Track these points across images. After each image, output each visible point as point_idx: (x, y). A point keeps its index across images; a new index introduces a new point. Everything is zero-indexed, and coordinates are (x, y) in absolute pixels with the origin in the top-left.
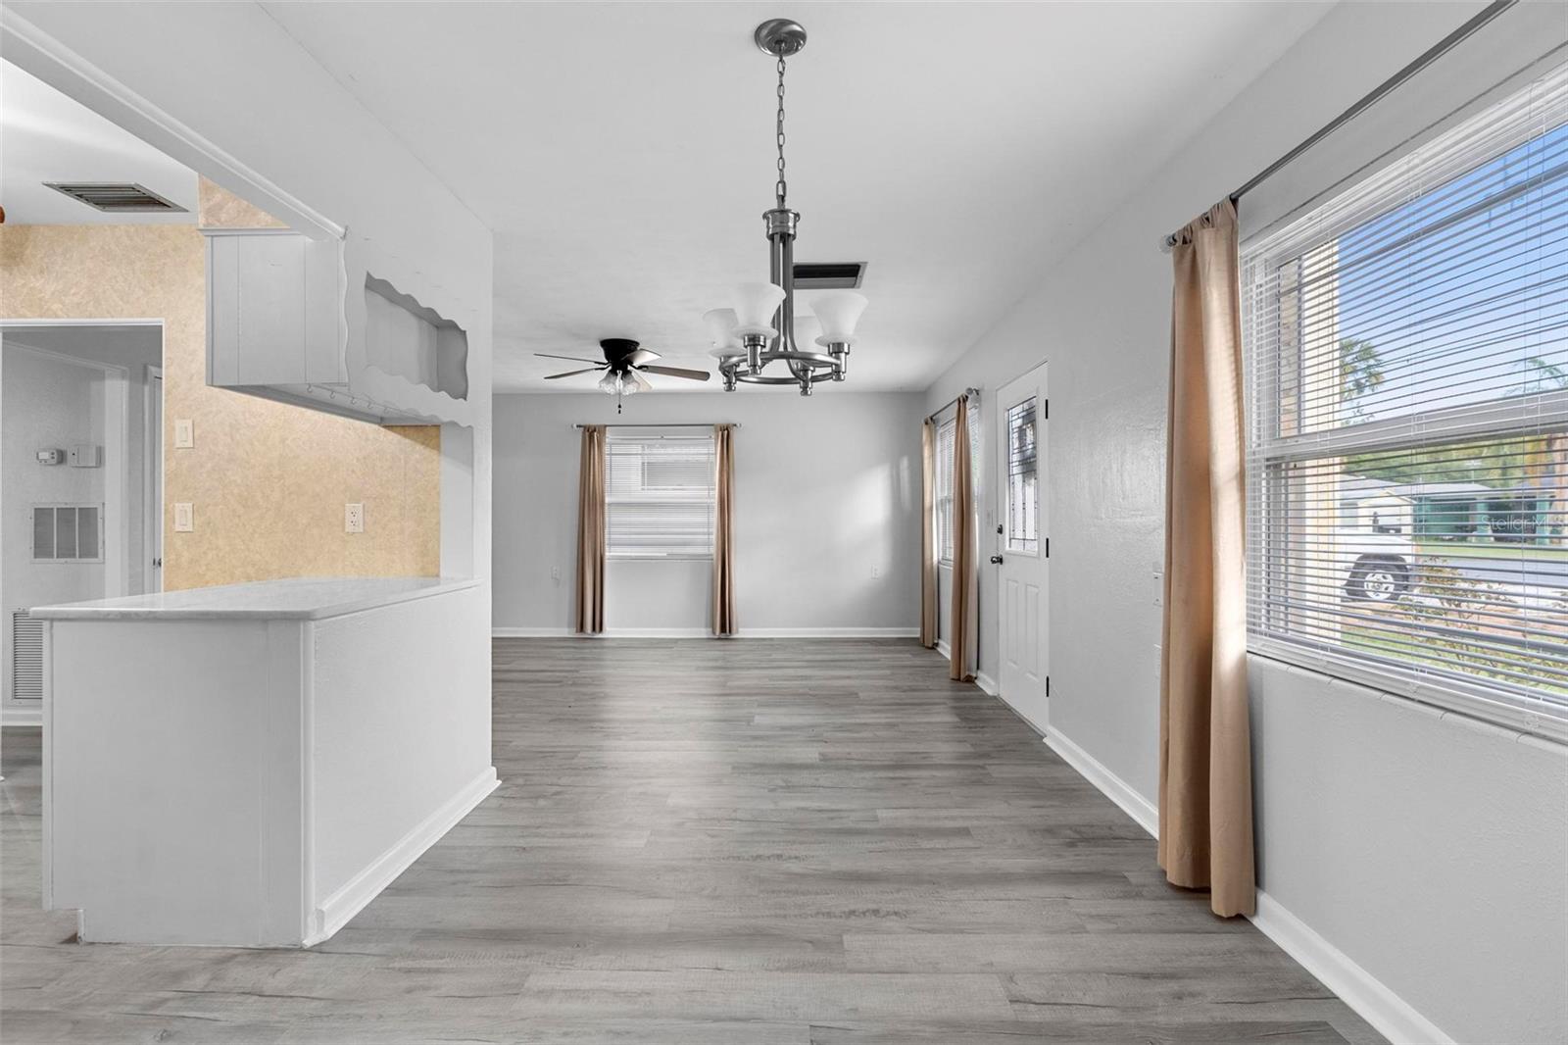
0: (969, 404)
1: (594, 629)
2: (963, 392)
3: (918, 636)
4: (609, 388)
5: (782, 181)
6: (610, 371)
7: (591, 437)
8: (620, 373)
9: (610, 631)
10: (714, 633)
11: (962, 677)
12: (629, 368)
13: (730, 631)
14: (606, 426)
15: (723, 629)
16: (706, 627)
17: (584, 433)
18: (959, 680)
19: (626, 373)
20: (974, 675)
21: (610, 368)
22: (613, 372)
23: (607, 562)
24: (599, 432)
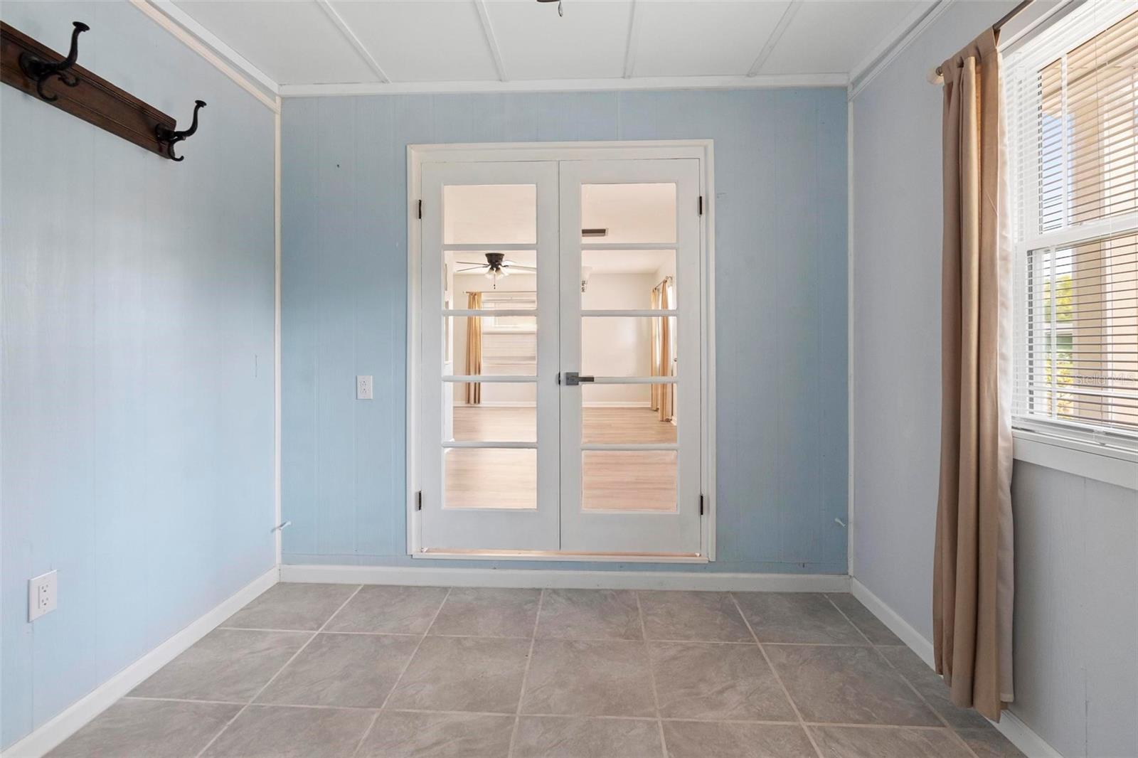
0: (667, 284)
1: (475, 402)
2: (664, 278)
3: (650, 406)
4: (490, 277)
6: (490, 269)
7: (474, 298)
8: (495, 269)
9: (484, 402)
11: (664, 418)
12: (500, 266)
14: (481, 292)
17: (470, 297)
18: (663, 421)
19: (498, 269)
20: (670, 418)
21: (490, 267)
22: (492, 269)
23: (482, 366)
24: (477, 296)
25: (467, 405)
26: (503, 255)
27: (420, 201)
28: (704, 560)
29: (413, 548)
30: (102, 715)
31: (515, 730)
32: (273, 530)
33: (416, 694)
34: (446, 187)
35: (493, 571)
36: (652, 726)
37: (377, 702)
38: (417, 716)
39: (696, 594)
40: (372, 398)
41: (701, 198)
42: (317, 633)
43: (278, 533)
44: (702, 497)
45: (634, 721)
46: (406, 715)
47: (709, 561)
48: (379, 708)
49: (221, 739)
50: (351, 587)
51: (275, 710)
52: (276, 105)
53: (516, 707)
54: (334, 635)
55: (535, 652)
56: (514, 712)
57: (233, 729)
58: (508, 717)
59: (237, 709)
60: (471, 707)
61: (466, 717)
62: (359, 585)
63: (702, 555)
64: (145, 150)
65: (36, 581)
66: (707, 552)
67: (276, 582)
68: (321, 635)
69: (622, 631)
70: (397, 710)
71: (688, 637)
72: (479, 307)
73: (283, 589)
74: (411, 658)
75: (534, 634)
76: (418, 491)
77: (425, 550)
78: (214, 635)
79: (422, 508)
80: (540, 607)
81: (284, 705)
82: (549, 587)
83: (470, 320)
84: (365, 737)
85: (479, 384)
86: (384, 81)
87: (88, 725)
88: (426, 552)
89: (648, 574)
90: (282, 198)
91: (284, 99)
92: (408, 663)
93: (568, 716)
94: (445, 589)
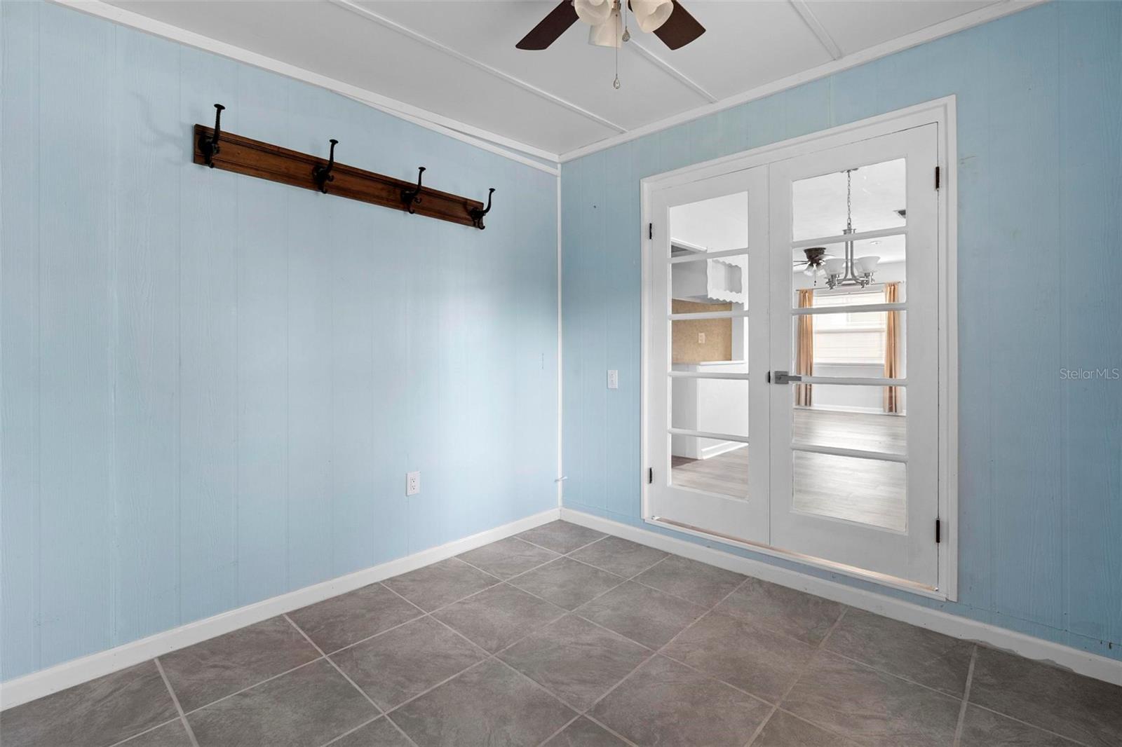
1: (806, 404)
4: (809, 274)
5: (849, 218)
6: (810, 265)
7: (804, 296)
8: (815, 265)
9: (816, 405)
10: (884, 411)
12: (821, 261)
13: (896, 411)
14: (813, 289)
15: (891, 410)
16: (880, 407)
17: (800, 294)
19: (818, 264)
21: (809, 263)
22: (812, 264)
23: (814, 366)
24: (809, 294)
25: (797, 407)
26: (825, 249)
27: (651, 224)
28: (942, 596)
29: (646, 514)
30: (441, 562)
31: (647, 661)
32: (557, 481)
33: (598, 612)
34: (671, 208)
35: (705, 549)
36: (763, 708)
37: (570, 607)
38: (589, 624)
39: (924, 631)
40: (617, 387)
41: (938, 169)
42: (563, 556)
43: (560, 483)
44: (938, 523)
45: (749, 697)
46: (582, 621)
47: (947, 599)
48: (570, 610)
49: (482, 593)
50: (602, 534)
51: (515, 589)
52: (557, 172)
53: (659, 648)
54: (572, 561)
55: (704, 619)
56: (656, 649)
57: (489, 591)
58: (649, 651)
59: (498, 581)
60: (629, 634)
61: (620, 638)
62: (608, 535)
63: (940, 591)
64: (466, 226)
65: (410, 476)
66: (947, 588)
67: (557, 519)
68: (565, 557)
69: (801, 632)
70: (579, 616)
71: (872, 663)
72: (811, 305)
73: (561, 524)
74: (609, 590)
75: (714, 607)
76: (649, 467)
77: (656, 518)
78: (509, 540)
79: (653, 481)
80: (736, 589)
81: (521, 589)
82: (756, 577)
83: (801, 320)
84: (552, 622)
85: (811, 385)
86: (622, 132)
87: (435, 564)
88: (658, 520)
89: (864, 593)
90: (562, 238)
91: (563, 164)
92: (606, 592)
93: (696, 669)
94: (666, 554)
